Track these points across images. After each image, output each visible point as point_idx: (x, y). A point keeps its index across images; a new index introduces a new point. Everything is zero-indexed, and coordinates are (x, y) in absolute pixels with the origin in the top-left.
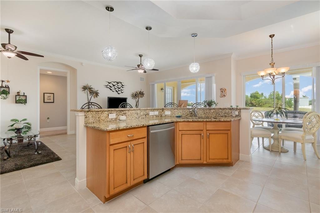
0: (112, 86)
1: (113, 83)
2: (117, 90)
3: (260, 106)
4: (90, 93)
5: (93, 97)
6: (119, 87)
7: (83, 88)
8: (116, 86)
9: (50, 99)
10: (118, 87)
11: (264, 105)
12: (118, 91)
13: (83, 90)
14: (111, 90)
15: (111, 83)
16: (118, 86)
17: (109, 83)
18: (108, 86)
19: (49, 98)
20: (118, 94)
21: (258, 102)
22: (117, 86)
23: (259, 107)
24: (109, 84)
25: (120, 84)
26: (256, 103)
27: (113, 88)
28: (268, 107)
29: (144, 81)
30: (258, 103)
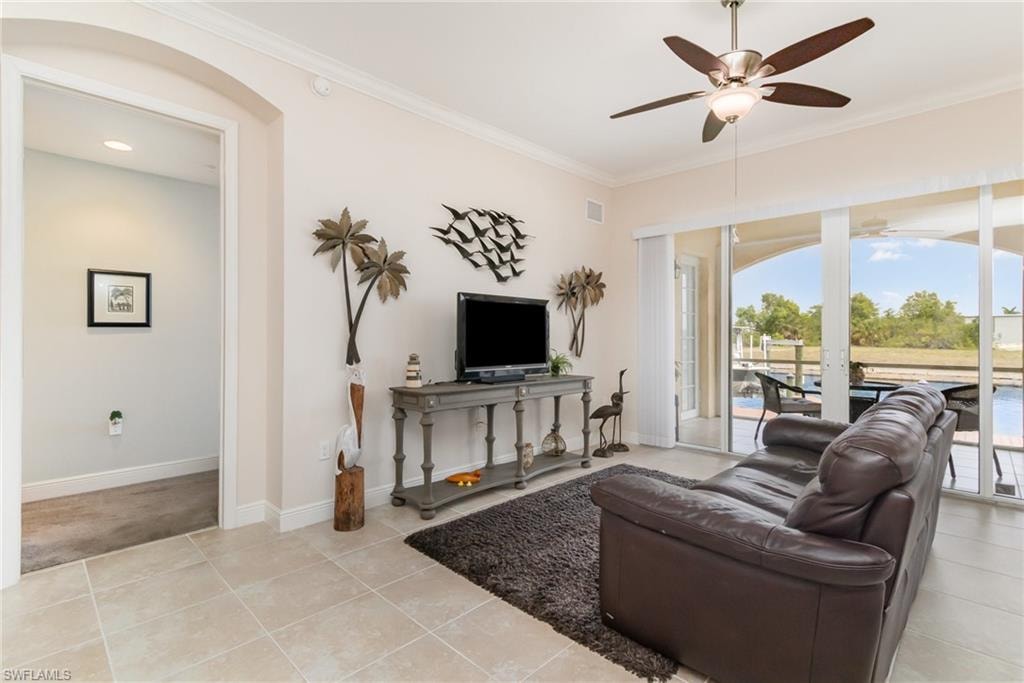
0: (470, 233)
1: (474, 217)
2: (494, 257)
3: (875, 341)
4: (361, 267)
5: (374, 293)
6: (504, 242)
7: (319, 235)
8: (491, 234)
9: (128, 307)
10: (497, 240)
11: (886, 339)
12: (497, 262)
13: (321, 250)
14: (465, 254)
15: (466, 214)
16: (498, 234)
17: (457, 216)
18: (454, 236)
19: (121, 300)
20: (501, 279)
21: (867, 328)
22: (494, 237)
23: (870, 345)
24: (458, 225)
25: (505, 230)
26: (859, 332)
27: (474, 247)
28: (904, 347)
29: (600, 220)
30: (867, 333)
